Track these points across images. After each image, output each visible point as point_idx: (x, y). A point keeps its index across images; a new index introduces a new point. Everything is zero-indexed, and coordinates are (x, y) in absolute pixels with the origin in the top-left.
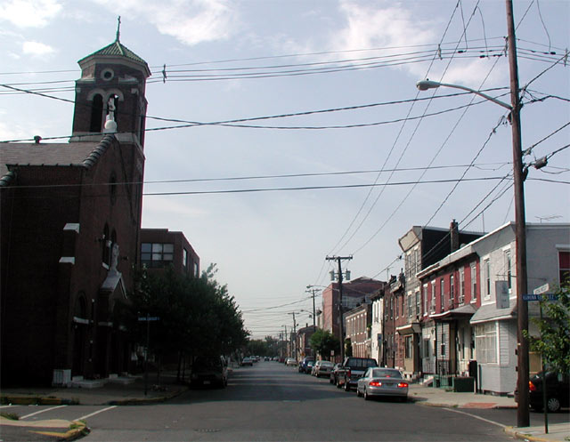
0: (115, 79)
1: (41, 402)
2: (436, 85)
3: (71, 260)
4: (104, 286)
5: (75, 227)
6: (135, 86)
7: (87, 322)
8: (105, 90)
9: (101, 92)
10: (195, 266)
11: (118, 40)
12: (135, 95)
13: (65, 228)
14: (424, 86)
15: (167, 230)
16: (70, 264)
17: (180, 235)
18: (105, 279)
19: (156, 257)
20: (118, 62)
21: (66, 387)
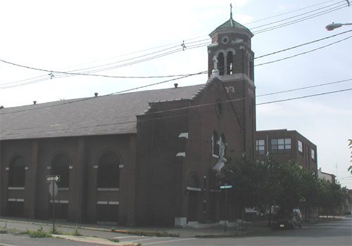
0: (230, 42)
1: (158, 235)
2: (339, 26)
3: (183, 154)
4: (214, 168)
5: (185, 135)
6: (241, 44)
7: (200, 190)
8: (225, 49)
9: (222, 51)
10: (313, 152)
11: (231, 18)
12: (242, 49)
13: (180, 136)
14: (330, 28)
15: (286, 130)
16: (182, 157)
17: (295, 133)
18: (215, 164)
19: (281, 148)
20: (230, 32)
21: (182, 227)
